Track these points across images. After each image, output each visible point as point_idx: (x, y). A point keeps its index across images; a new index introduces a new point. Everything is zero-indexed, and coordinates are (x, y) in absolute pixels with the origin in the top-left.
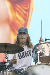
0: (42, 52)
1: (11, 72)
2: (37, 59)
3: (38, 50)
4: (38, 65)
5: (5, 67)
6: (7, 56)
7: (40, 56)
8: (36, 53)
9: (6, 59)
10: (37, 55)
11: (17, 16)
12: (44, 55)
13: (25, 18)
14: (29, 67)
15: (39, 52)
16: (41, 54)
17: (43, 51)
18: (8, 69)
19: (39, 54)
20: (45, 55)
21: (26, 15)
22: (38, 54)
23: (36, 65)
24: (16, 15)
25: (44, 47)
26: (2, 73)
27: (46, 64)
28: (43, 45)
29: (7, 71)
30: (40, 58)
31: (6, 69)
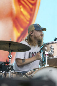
0: (51, 53)
1: (14, 73)
2: (45, 61)
3: (46, 50)
4: (45, 67)
5: (8, 68)
6: (11, 55)
7: (48, 57)
8: (43, 53)
9: (10, 58)
10: (44, 56)
11: (22, 10)
12: (52, 56)
13: (31, 12)
14: (34, 70)
15: (47, 53)
16: (50, 55)
17: (52, 51)
18: (10, 70)
19: (48, 55)
20: (54, 56)
21: (31, 9)
22: (46, 55)
23: (43, 68)
24: (20, 8)
25: (53, 47)
26: (4, 74)
27: (55, 66)
28: (53, 45)
29: (10, 72)
30: (48, 60)
31: (8, 70)
